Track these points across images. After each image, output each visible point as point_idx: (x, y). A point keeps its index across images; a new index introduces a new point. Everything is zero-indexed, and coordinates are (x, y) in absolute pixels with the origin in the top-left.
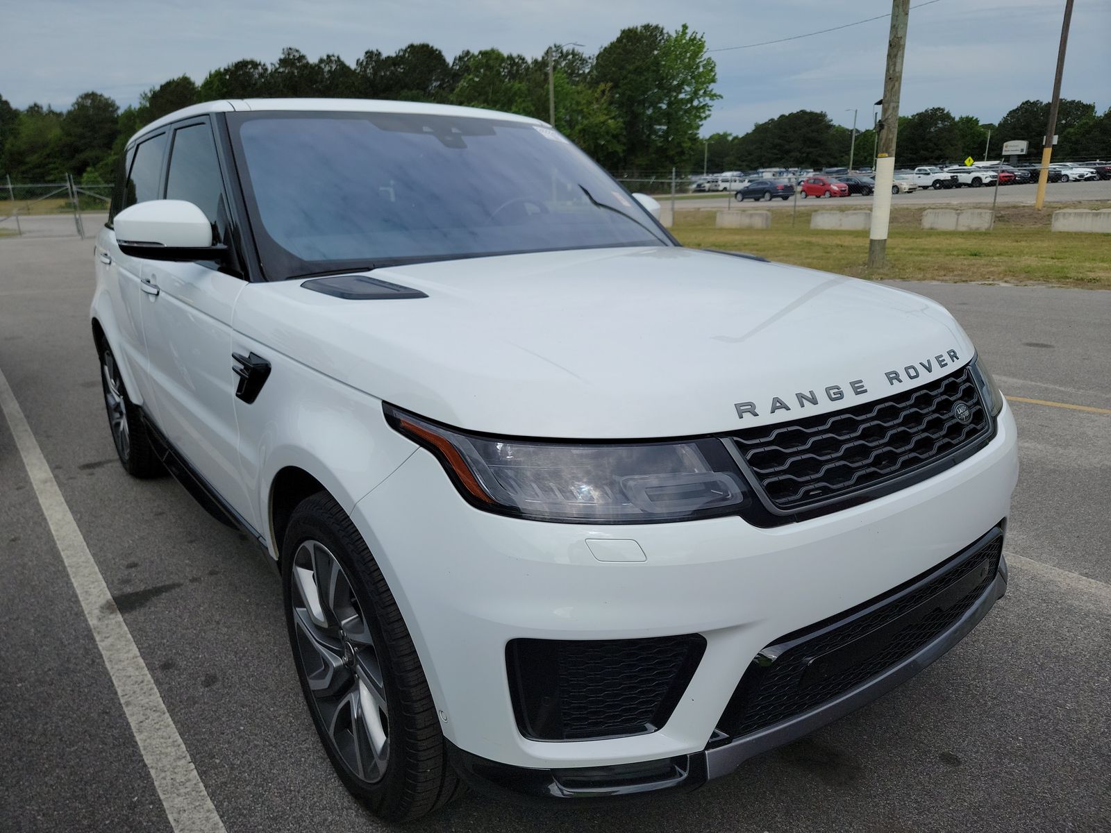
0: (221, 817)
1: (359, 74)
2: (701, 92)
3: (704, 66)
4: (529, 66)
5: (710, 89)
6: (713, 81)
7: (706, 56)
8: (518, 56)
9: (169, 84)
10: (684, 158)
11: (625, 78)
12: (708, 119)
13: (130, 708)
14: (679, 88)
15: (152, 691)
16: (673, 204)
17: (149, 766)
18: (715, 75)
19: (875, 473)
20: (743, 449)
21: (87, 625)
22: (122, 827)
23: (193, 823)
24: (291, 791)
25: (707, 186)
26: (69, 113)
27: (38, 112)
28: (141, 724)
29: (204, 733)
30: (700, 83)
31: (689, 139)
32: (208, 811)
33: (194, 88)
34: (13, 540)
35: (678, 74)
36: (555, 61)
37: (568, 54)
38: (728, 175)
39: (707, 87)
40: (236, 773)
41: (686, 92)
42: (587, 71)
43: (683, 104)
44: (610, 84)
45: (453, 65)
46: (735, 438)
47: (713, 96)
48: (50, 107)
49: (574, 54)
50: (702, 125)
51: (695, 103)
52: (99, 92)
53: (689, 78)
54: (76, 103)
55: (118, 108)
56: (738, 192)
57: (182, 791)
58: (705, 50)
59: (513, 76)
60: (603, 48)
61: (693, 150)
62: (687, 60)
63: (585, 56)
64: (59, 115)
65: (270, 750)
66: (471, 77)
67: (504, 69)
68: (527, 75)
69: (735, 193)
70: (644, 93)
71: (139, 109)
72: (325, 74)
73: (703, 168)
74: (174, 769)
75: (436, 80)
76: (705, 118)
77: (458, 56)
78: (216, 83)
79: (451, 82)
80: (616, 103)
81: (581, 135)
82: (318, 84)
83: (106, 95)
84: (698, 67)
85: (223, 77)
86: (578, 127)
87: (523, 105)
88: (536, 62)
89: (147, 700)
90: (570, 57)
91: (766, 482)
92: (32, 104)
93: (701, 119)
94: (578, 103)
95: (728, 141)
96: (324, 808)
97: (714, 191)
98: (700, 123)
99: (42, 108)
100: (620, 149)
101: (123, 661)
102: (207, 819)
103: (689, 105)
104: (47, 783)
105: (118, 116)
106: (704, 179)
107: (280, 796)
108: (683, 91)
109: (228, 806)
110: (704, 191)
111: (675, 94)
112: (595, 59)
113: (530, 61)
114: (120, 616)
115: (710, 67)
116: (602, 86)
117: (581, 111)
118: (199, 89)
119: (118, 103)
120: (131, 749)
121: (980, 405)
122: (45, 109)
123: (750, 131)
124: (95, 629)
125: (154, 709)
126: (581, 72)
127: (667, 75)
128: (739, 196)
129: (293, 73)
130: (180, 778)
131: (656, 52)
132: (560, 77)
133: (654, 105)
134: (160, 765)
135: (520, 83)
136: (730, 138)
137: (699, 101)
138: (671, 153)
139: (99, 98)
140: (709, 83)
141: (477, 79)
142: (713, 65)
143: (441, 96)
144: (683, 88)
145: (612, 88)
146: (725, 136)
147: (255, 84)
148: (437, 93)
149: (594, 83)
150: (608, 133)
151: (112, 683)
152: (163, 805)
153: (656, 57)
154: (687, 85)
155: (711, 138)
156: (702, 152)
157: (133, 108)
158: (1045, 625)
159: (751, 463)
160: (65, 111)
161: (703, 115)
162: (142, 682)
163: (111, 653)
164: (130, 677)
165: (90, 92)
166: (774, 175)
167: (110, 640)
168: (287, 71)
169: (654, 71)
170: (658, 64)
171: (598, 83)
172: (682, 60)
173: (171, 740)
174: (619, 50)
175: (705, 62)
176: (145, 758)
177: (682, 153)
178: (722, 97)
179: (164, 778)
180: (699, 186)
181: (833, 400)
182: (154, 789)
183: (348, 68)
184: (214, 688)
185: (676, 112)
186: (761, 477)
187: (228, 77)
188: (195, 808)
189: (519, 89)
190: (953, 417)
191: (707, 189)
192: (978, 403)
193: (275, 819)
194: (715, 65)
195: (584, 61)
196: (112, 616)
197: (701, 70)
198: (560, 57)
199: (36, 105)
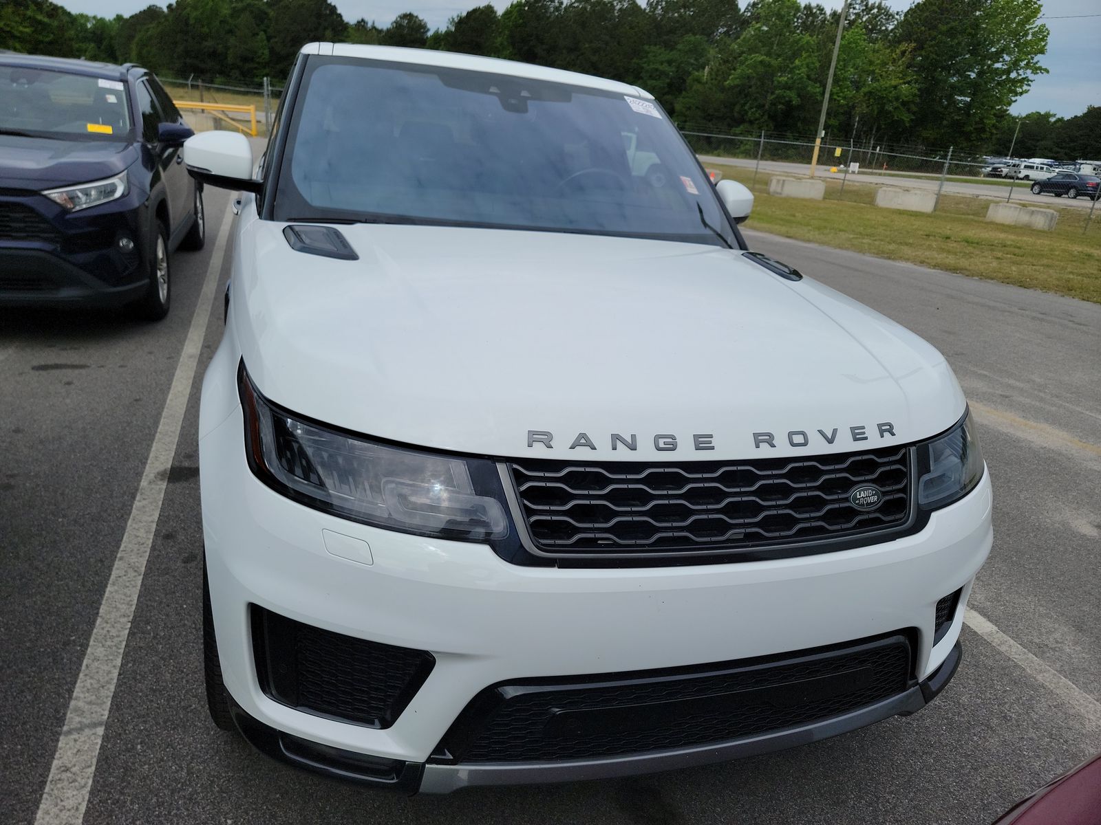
0: (120, 674)
1: (647, 14)
2: (1023, 64)
3: (1033, 34)
4: (825, 18)
5: (1035, 60)
6: (1042, 52)
7: (1039, 22)
8: (818, 6)
9: (475, 11)
10: (984, 136)
11: (934, 39)
12: (1024, 95)
13: (120, 562)
14: (997, 56)
15: (145, 554)
16: (941, 186)
17: (100, 615)
18: (1045, 46)
19: (686, 538)
20: (518, 478)
21: (139, 485)
22: (49, 657)
23: (97, 672)
24: (182, 672)
25: (1005, 171)
26: (388, 30)
27: (363, 26)
28: (118, 579)
29: (155, 601)
30: (1024, 53)
31: (995, 115)
32: (114, 666)
33: (495, 17)
34: (136, 400)
35: (999, 41)
36: (856, 14)
37: (873, 7)
38: (1037, 161)
39: (1032, 58)
40: (155, 642)
41: (1004, 60)
42: (891, 27)
43: (997, 74)
44: (913, 45)
45: (745, 12)
46: (515, 466)
47: (1037, 69)
48: (374, 23)
49: (879, 7)
50: (1016, 101)
51: (1013, 75)
52: (415, 14)
53: (1012, 46)
54: (395, 22)
55: (428, 30)
56: (1036, 183)
57: (109, 643)
58: (1039, 16)
59: (806, 27)
60: (916, 3)
61: (997, 128)
62: (1014, 25)
63: (893, 10)
64: (380, 31)
65: (191, 633)
66: (758, 25)
67: (798, 19)
68: (821, 27)
69: (1033, 182)
70: (952, 58)
71: (446, 32)
72: (616, 12)
73: (1009, 151)
74: (115, 623)
75: (722, 26)
76: (1021, 94)
77: (752, 2)
78: (515, 14)
79: (739, 29)
80: (915, 67)
81: (866, 98)
82: (607, 22)
83: (421, 18)
84: (1026, 34)
85: (523, 8)
86: (864, 90)
87: (807, 61)
88: (834, 14)
89: (136, 560)
90: (876, 10)
91: (533, 519)
92: (360, 19)
93: (1016, 94)
94: (871, 63)
95: (1049, 122)
96: (195, 697)
97: (1012, 178)
98: (1013, 99)
99: (367, 23)
100: (906, 118)
101: (142, 523)
102: (109, 672)
103: (1004, 77)
104: (24, 604)
105: (427, 37)
106: (1004, 164)
107: (172, 674)
108: (1001, 59)
109: (131, 667)
110: (1000, 176)
111: (989, 62)
112: (903, 16)
113: (828, 12)
114: (165, 484)
115: (1042, 34)
116: (904, 46)
117: (873, 72)
118: (500, 18)
119: (429, 26)
120: (98, 596)
121: (906, 494)
122: (370, 25)
123: (1080, 114)
124: (142, 489)
125: (136, 569)
126: (884, 28)
127: (985, 41)
128: (1036, 188)
129: (585, 9)
130: (114, 632)
131: (978, 13)
132: (857, 32)
133: (961, 72)
134: (108, 617)
135: (811, 36)
136: (1053, 120)
137: (1018, 73)
138: (968, 129)
139: (414, 19)
140: (1036, 54)
141: (765, 28)
142: (1045, 34)
143: (725, 43)
144: (1002, 57)
145: (915, 49)
146: (1048, 115)
147: (549, 17)
148: (721, 39)
149: (897, 41)
150: (897, 99)
151: (122, 538)
152: (87, 649)
153: (977, 18)
154: (1007, 54)
155: (1028, 116)
156: (1012, 131)
157: (440, 32)
158: (1028, 763)
159: (524, 495)
160: (385, 28)
161: (1019, 90)
162: (143, 544)
163: (139, 513)
164: (138, 537)
165: (408, 13)
166: (1094, 169)
167: (144, 502)
168: (581, 6)
169: (970, 34)
170: (977, 26)
171: (899, 42)
172: (1008, 25)
173: (129, 599)
174: (935, 8)
175: (1036, 29)
176: (102, 607)
177: (983, 130)
178: (1048, 72)
179: (103, 629)
180: (995, 169)
181: (659, 449)
182: (90, 635)
183: (639, 8)
184: (189, 565)
185: (986, 83)
186: (528, 512)
187: (526, 8)
188: (106, 661)
189: (808, 42)
190: (847, 500)
191: (1004, 174)
192: (905, 490)
193: (155, 691)
194: (1048, 34)
195: (889, 16)
196: (159, 483)
197: (1030, 37)
198: (863, 11)
199: (363, 20)
